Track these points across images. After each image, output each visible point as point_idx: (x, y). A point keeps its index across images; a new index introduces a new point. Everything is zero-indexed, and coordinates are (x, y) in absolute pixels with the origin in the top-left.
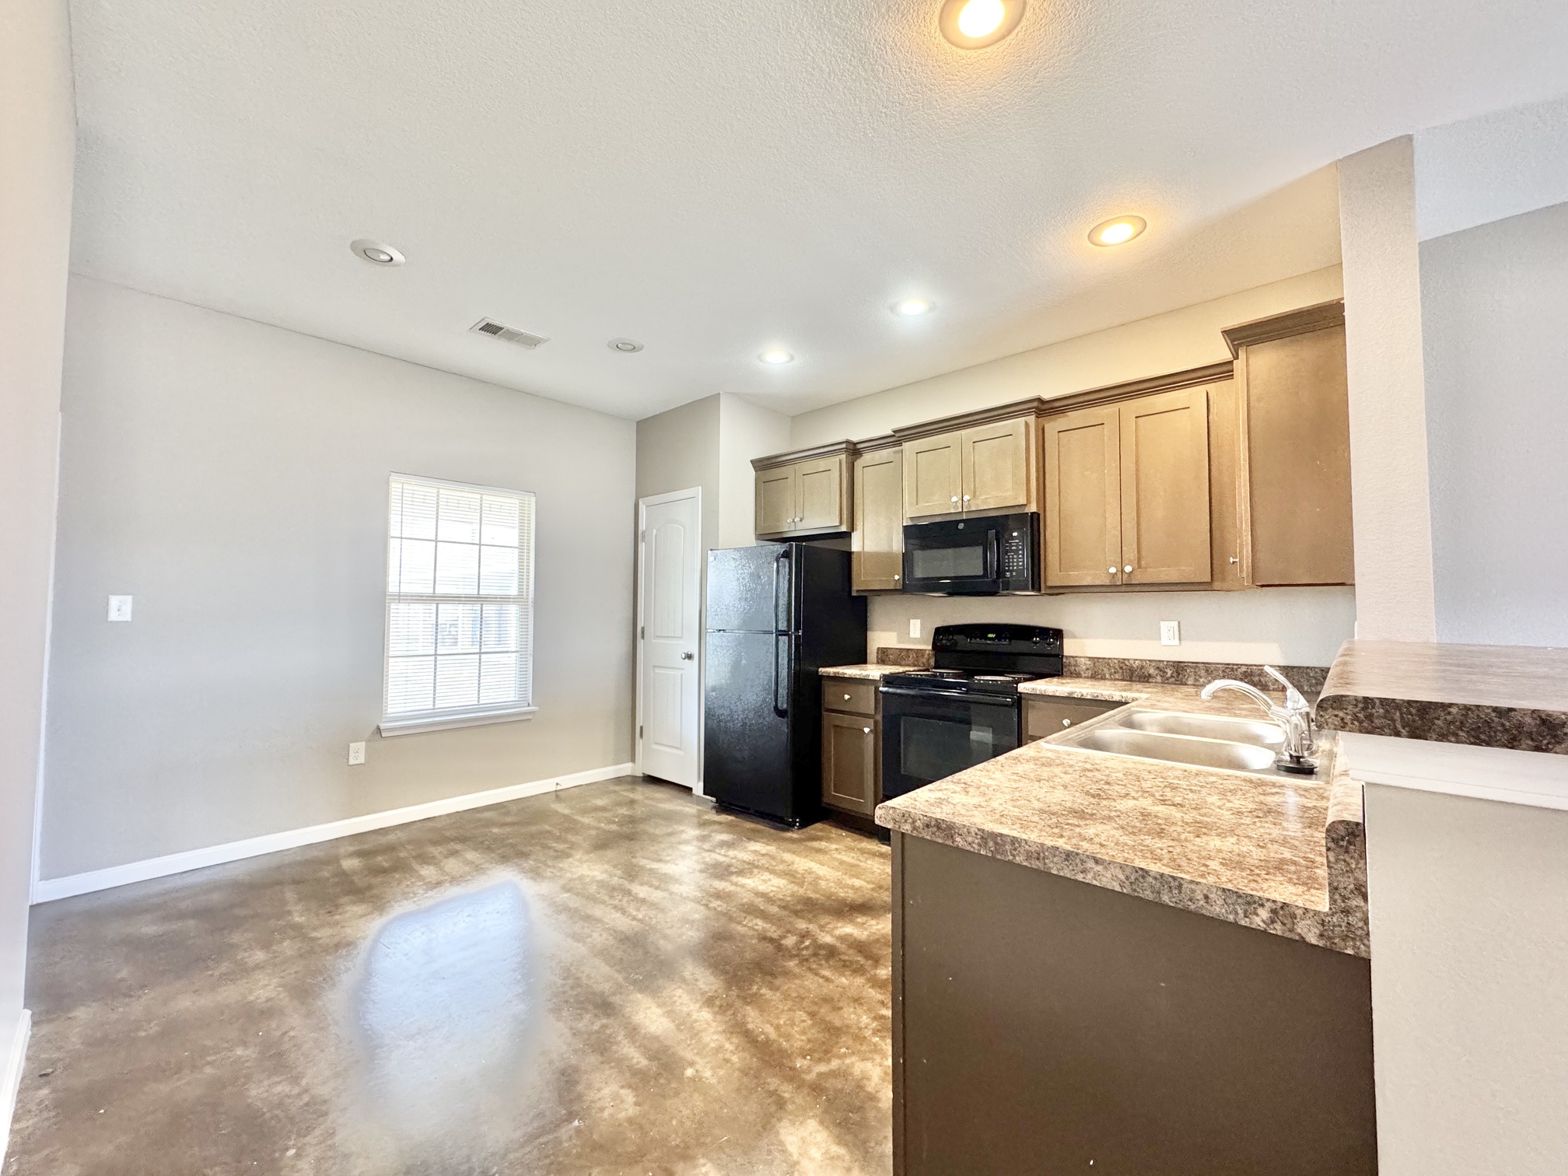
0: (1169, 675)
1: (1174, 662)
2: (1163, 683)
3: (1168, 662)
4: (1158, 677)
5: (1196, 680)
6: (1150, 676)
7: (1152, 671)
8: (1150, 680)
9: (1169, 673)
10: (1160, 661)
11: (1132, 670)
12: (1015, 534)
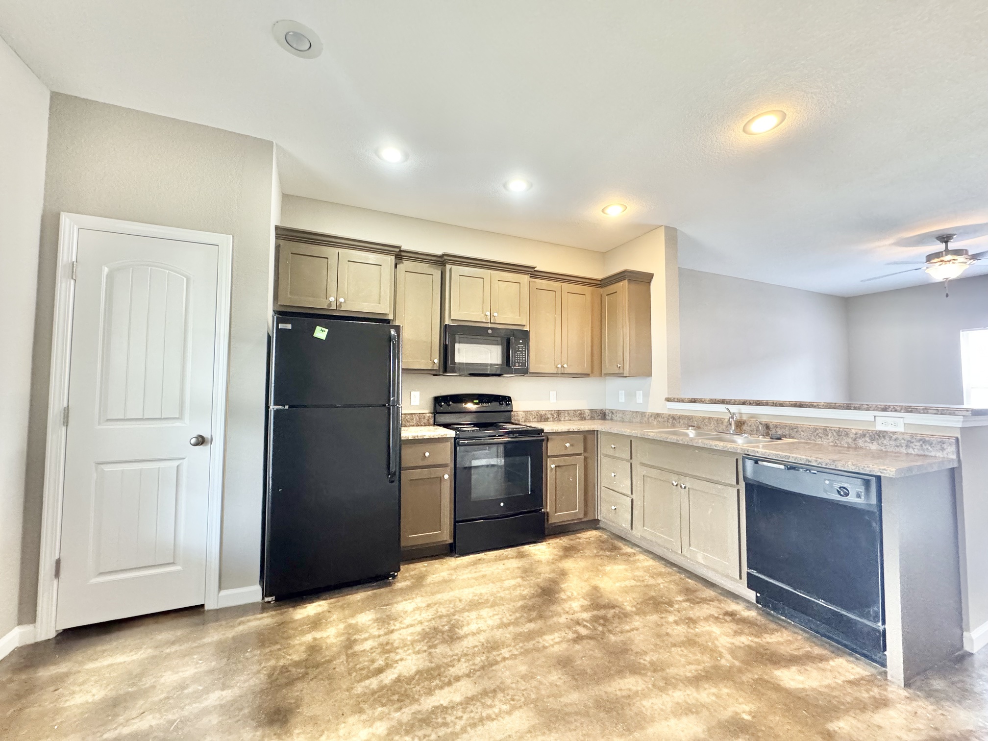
0: (555, 417)
1: (557, 411)
2: (553, 421)
3: (555, 411)
4: (552, 419)
5: (564, 418)
6: (548, 418)
7: (549, 416)
8: (549, 420)
9: (555, 415)
10: (552, 411)
11: (541, 416)
12: (521, 341)
